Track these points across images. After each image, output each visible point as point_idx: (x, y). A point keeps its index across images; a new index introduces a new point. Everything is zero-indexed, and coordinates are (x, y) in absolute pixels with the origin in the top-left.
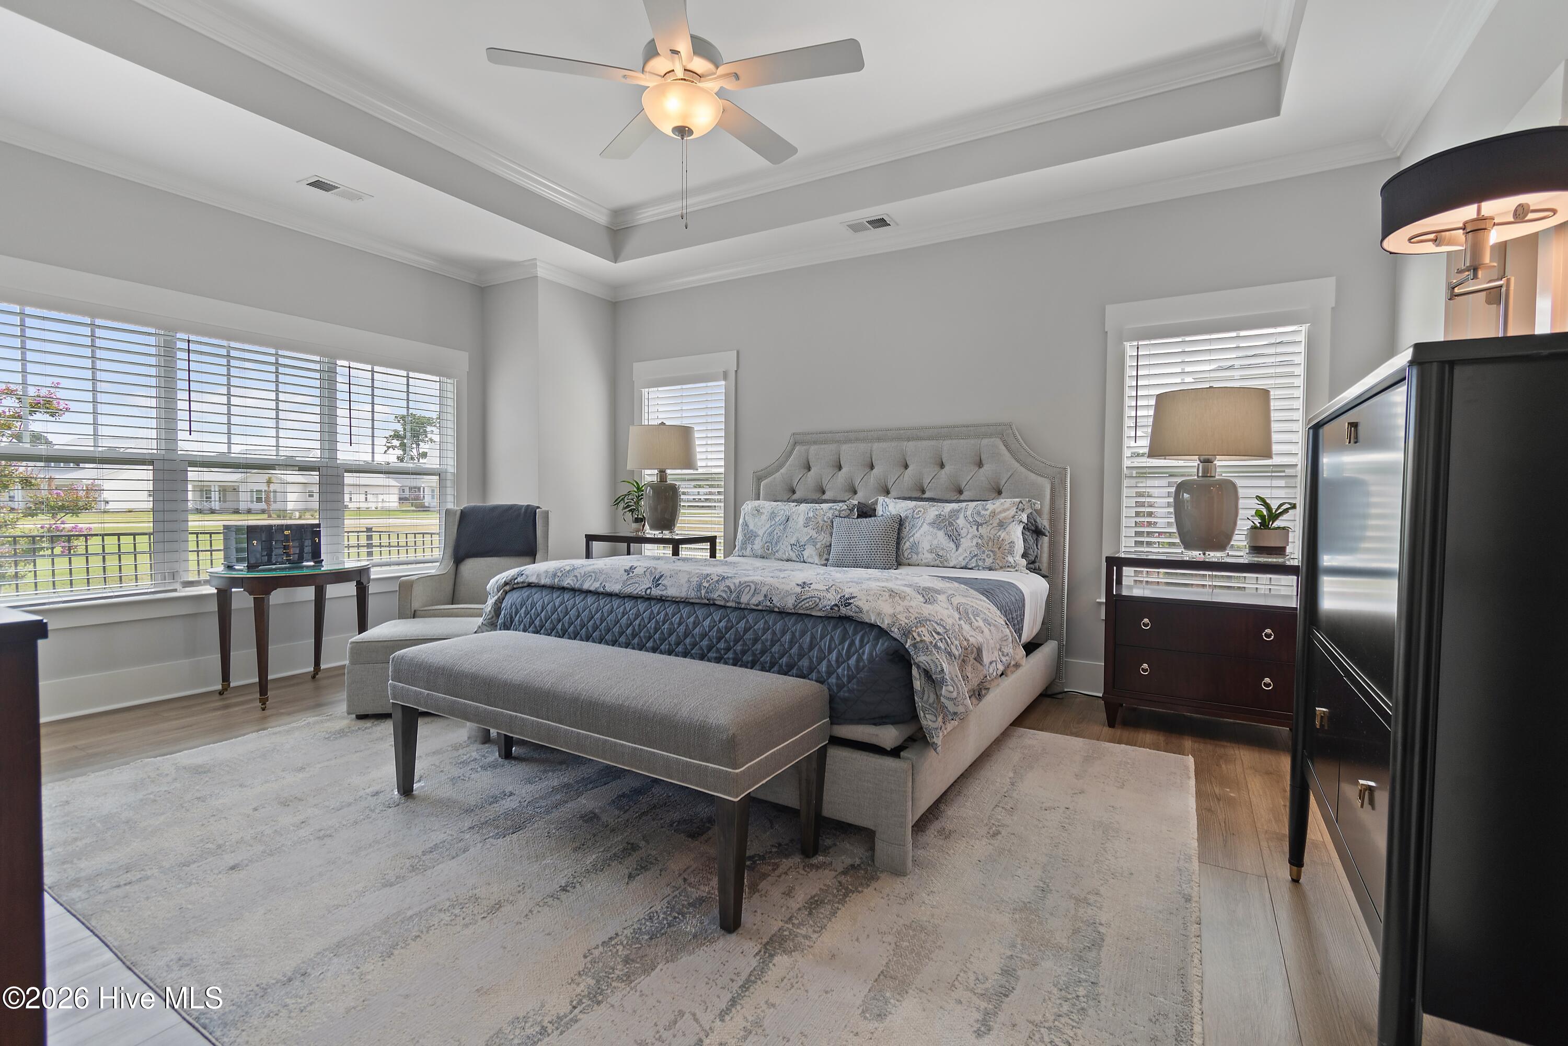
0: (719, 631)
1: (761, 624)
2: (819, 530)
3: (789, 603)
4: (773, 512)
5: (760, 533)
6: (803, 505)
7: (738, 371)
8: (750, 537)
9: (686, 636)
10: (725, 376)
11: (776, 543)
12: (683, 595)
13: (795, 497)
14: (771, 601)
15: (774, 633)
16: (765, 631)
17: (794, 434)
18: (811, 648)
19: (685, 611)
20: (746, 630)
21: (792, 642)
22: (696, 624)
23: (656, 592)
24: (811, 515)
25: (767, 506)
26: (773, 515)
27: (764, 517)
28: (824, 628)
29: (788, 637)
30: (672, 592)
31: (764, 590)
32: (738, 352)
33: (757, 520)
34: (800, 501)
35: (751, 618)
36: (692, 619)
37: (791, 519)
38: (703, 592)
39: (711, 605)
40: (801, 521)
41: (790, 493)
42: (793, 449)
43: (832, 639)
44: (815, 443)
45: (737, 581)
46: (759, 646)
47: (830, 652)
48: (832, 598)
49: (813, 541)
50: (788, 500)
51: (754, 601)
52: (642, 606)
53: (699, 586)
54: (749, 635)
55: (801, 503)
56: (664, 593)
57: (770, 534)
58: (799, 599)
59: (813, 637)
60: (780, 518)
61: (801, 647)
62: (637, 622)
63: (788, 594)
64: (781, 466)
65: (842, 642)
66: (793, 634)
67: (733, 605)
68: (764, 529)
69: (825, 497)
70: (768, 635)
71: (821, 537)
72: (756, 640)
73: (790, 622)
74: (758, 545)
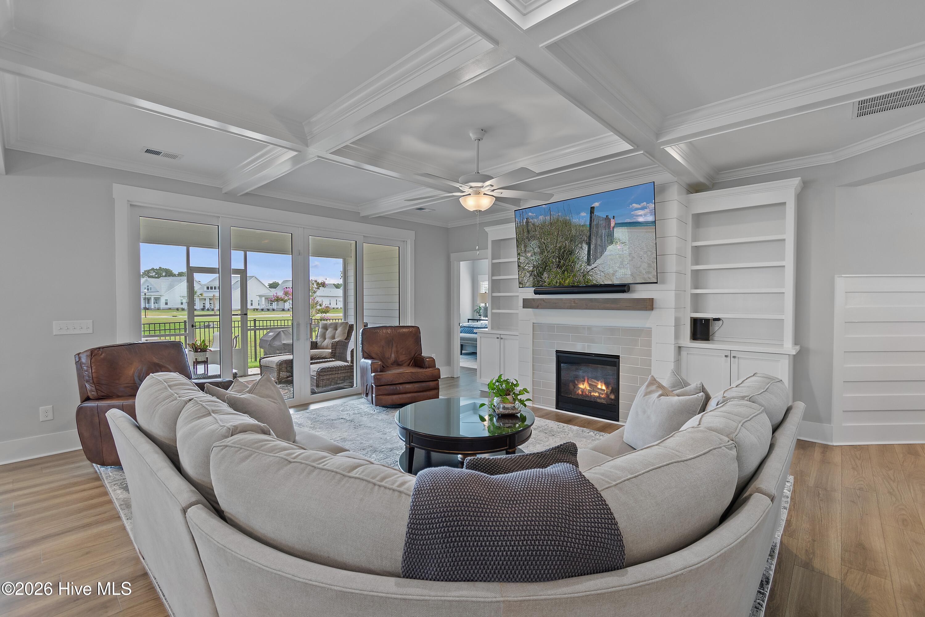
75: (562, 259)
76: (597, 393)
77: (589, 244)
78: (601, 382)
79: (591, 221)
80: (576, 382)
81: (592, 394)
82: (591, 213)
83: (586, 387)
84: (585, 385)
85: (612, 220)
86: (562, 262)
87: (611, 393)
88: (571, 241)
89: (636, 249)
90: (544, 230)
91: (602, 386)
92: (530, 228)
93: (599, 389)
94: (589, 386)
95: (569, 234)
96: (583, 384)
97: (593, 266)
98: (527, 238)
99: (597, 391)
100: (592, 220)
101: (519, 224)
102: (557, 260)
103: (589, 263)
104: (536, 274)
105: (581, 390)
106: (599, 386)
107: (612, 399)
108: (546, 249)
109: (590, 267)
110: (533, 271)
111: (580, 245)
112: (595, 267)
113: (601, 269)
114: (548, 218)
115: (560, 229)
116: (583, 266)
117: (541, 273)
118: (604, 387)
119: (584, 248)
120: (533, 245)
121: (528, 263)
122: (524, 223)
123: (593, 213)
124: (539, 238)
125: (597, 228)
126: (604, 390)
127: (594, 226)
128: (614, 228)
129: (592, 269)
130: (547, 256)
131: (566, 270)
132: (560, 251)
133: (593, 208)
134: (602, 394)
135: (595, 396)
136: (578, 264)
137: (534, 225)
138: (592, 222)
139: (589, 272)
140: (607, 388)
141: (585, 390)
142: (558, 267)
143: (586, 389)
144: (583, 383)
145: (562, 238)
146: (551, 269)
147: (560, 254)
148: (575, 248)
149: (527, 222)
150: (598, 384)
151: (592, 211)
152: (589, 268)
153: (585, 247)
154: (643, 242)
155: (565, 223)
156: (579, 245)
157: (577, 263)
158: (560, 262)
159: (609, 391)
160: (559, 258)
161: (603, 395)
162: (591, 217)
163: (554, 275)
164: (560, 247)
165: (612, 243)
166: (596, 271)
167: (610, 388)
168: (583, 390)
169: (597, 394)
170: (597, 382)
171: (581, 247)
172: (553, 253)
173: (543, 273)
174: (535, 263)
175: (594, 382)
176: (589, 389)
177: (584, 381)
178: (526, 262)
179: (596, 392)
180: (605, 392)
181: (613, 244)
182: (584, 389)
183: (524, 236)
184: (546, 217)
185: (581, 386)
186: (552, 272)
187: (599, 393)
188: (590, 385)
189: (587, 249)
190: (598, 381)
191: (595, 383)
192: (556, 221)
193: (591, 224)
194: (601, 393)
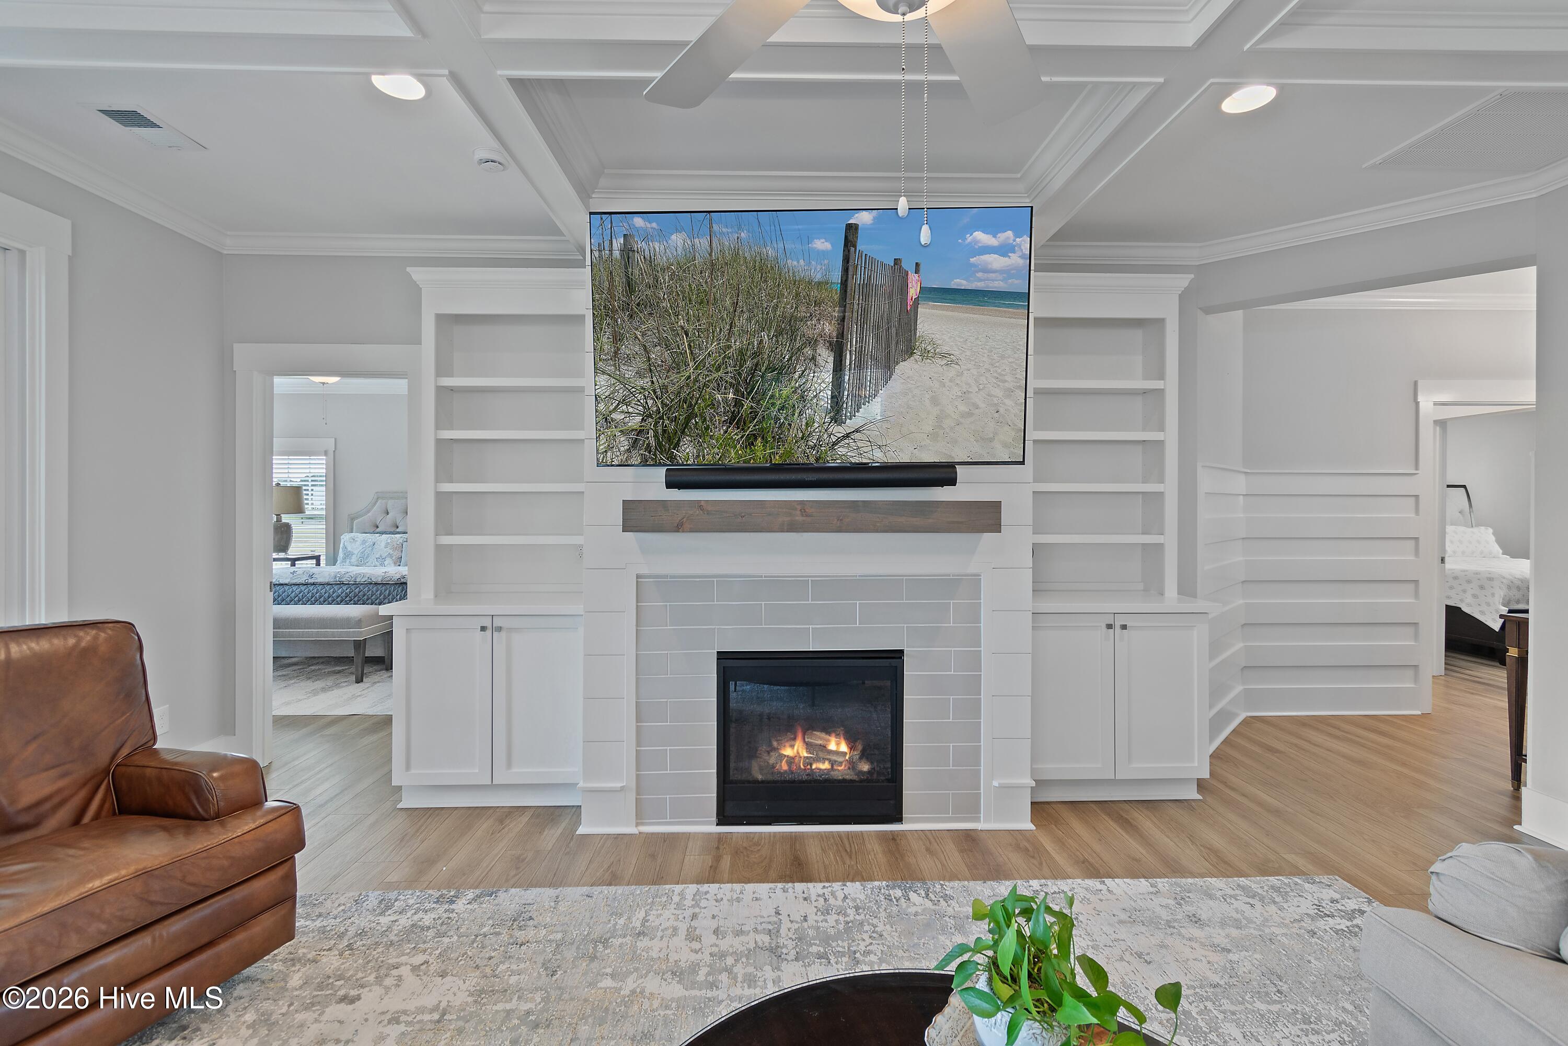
0: (346, 593)
1: (367, 589)
2: (395, 549)
3: (379, 580)
4: (364, 540)
5: (356, 552)
6: (384, 535)
7: (336, 451)
8: (348, 555)
9: (329, 597)
10: (326, 453)
11: (367, 558)
12: (327, 581)
13: (378, 530)
14: (371, 579)
15: (373, 592)
16: (368, 591)
17: (377, 493)
18: (389, 595)
19: (328, 588)
20: (359, 592)
21: (380, 594)
22: (334, 592)
23: (311, 581)
24: (389, 541)
25: (360, 537)
26: (364, 542)
27: (358, 543)
28: (395, 587)
29: (379, 592)
30: (320, 580)
31: (368, 576)
32: (335, 439)
33: (353, 544)
34: (382, 533)
35: (361, 587)
36: (332, 590)
37: (376, 544)
38: (337, 579)
39: (342, 584)
40: (383, 544)
41: (375, 528)
42: (377, 501)
43: (398, 591)
44: (391, 498)
45: (354, 573)
46: (366, 597)
47: (397, 596)
48: (398, 576)
49: (390, 556)
50: (374, 533)
51: (363, 580)
52: (303, 588)
53: (335, 577)
54: (361, 593)
55: (383, 534)
56: (316, 581)
57: (362, 553)
58: (383, 578)
59: (390, 591)
60: (369, 543)
61: (385, 596)
62: (301, 595)
63: (379, 576)
64: (368, 512)
65: (402, 592)
66: (381, 591)
67: (353, 583)
68: (359, 550)
69: (398, 530)
70: (370, 593)
71: (395, 553)
72: (364, 595)
73: (379, 587)
74: (354, 559)
75: (749, 394)
76: (827, 762)
77: (838, 349)
78: (837, 735)
79: (846, 270)
80: (775, 744)
81: (814, 767)
82: (846, 245)
83: (798, 753)
84: (796, 747)
85: (913, 278)
86: (747, 404)
87: (861, 758)
88: (779, 333)
89: (983, 378)
90: (686, 284)
91: (838, 744)
92: (636, 272)
93: (831, 752)
94: (807, 749)
95: (776, 308)
96: (792, 746)
97: (851, 424)
98: (626, 307)
99: (828, 757)
100: (851, 269)
101: (596, 254)
102: (731, 396)
103: (837, 412)
104: (652, 442)
105: (787, 762)
106: (832, 746)
107: (861, 772)
108: (692, 353)
109: (840, 429)
110: (641, 431)
111: (808, 351)
112: (857, 431)
113: (874, 434)
114: (702, 243)
115: (743, 286)
116: (816, 425)
117: (669, 440)
118: (844, 748)
119: (822, 363)
120: (643, 335)
121: (623, 401)
122: (616, 254)
123: (855, 246)
124: (666, 311)
125: (866, 297)
126: (844, 754)
127: (857, 290)
128: (916, 303)
129: (847, 436)
130: (696, 380)
131: (761, 434)
132: (741, 366)
133: (852, 229)
134: (840, 764)
135: (820, 769)
136: (800, 414)
137: (650, 261)
138: (850, 276)
139: (835, 444)
140: (851, 748)
141: (797, 760)
142: (730, 423)
143: (801, 757)
144: (792, 742)
145: (749, 320)
146: (707, 428)
147: (740, 374)
148: (790, 358)
149: (628, 251)
150: (829, 741)
151: (850, 238)
152: (838, 431)
153: (826, 357)
154: (1003, 357)
155: (761, 269)
156: (805, 350)
157: (797, 411)
158: (738, 403)
159: (857, 753)
160: (737, 392)
161: (841, 766)
162: (846, 259)
163: (716, 450)
164: (741, 352)
165: (909, 352)
166: (859, 444)
167: (860, 747)
168: (791, 761)
169: (825, 766)
170: (827, 737)
171: (813, 359)
172: (718, 369)
173: (679, 440)
174: (650, 402)
175: (818, 738)
176: (806, 755)
177: (795, 739)
178: (619, 396)
179: (824, 760)
180: (847, 758)
181: (916, 356)
182: (793, 758)
183: (613, 297)
184: (697, 241)
185: (788, 752)
186: (711, 437)
187: (833, 763)
188: (809, 746)
189: (830, 366)
190: (829, 733)
191: (821, 739)
192: (728, 257)
193: (846, 280)
194: (835, 761)
